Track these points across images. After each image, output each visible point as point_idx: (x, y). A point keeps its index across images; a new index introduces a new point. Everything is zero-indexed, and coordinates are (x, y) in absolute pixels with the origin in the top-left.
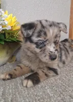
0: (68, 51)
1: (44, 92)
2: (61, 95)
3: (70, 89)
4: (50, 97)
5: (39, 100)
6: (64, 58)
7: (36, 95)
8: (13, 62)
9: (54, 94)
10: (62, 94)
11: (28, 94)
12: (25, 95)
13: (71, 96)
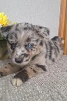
0: (58, 50)
1: (34, 89)
2: (50, 92)
3: (58, 85)
4: (39, 94)
5: (28, 97)
6: (53, 56)
7: (26, 93)
8: (6, 60)
9: (43, 90)
10: (50, 90)
11: (18, 92)
12: (15, 93)
13: (58, 93)
